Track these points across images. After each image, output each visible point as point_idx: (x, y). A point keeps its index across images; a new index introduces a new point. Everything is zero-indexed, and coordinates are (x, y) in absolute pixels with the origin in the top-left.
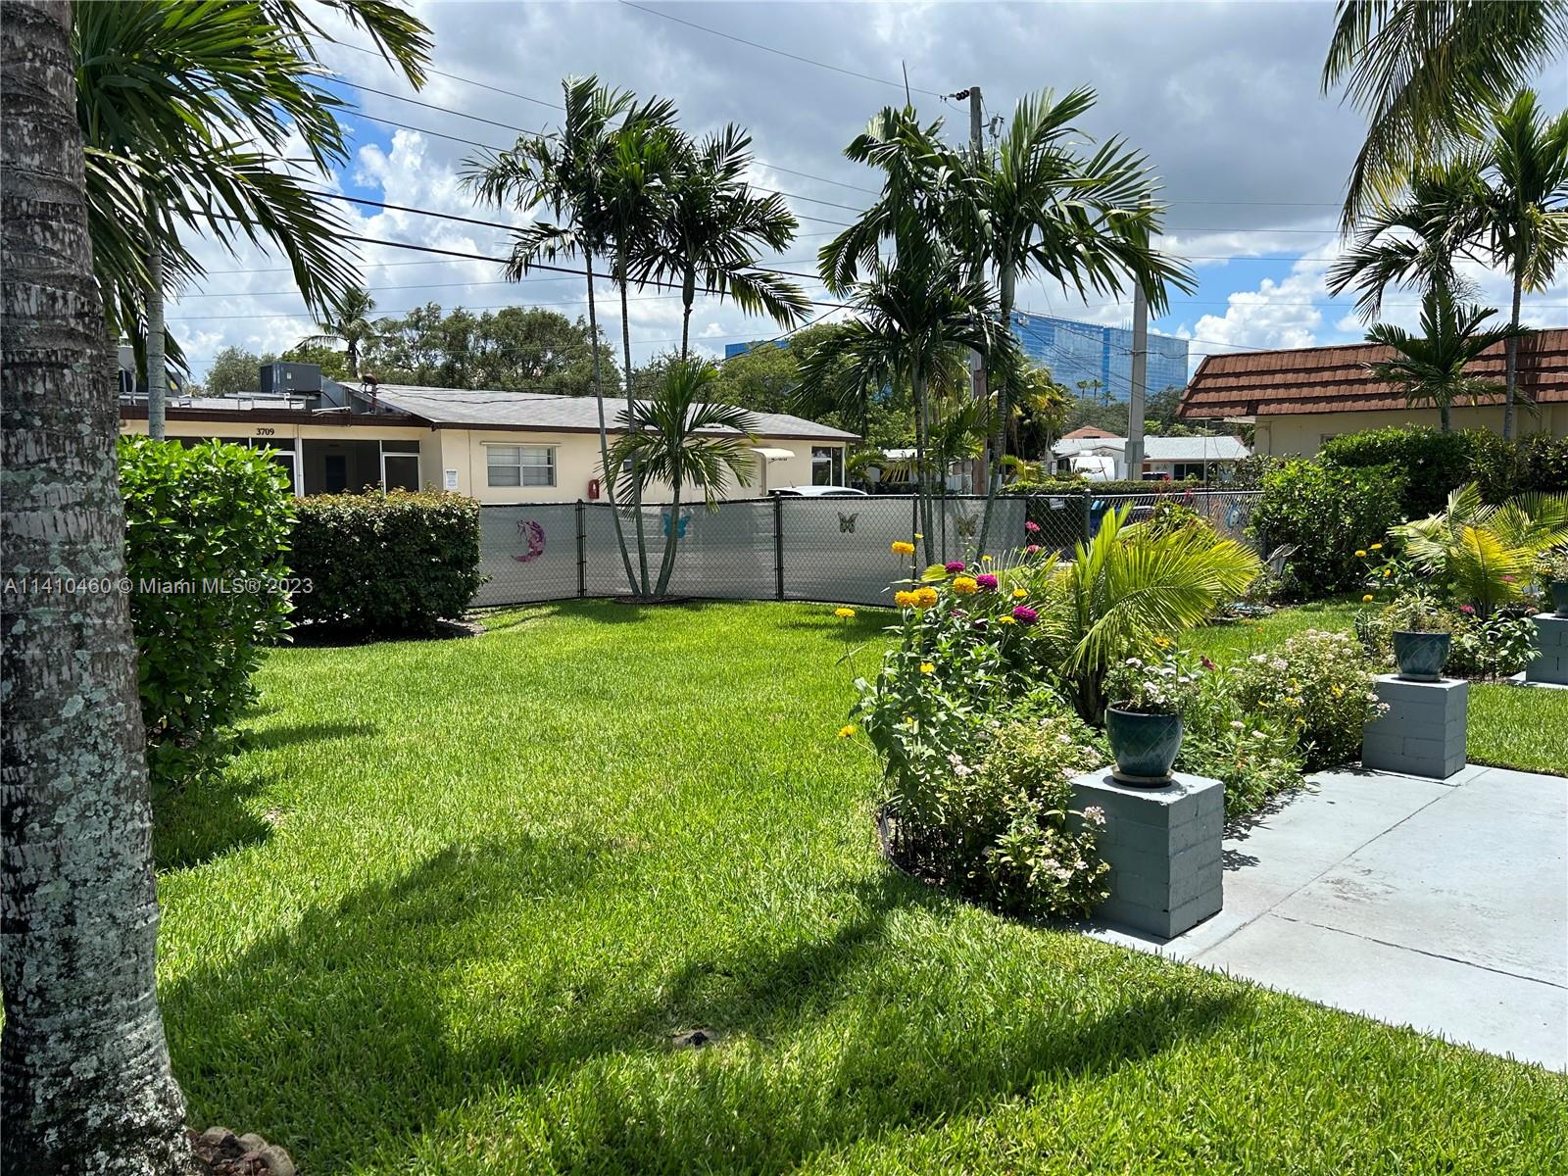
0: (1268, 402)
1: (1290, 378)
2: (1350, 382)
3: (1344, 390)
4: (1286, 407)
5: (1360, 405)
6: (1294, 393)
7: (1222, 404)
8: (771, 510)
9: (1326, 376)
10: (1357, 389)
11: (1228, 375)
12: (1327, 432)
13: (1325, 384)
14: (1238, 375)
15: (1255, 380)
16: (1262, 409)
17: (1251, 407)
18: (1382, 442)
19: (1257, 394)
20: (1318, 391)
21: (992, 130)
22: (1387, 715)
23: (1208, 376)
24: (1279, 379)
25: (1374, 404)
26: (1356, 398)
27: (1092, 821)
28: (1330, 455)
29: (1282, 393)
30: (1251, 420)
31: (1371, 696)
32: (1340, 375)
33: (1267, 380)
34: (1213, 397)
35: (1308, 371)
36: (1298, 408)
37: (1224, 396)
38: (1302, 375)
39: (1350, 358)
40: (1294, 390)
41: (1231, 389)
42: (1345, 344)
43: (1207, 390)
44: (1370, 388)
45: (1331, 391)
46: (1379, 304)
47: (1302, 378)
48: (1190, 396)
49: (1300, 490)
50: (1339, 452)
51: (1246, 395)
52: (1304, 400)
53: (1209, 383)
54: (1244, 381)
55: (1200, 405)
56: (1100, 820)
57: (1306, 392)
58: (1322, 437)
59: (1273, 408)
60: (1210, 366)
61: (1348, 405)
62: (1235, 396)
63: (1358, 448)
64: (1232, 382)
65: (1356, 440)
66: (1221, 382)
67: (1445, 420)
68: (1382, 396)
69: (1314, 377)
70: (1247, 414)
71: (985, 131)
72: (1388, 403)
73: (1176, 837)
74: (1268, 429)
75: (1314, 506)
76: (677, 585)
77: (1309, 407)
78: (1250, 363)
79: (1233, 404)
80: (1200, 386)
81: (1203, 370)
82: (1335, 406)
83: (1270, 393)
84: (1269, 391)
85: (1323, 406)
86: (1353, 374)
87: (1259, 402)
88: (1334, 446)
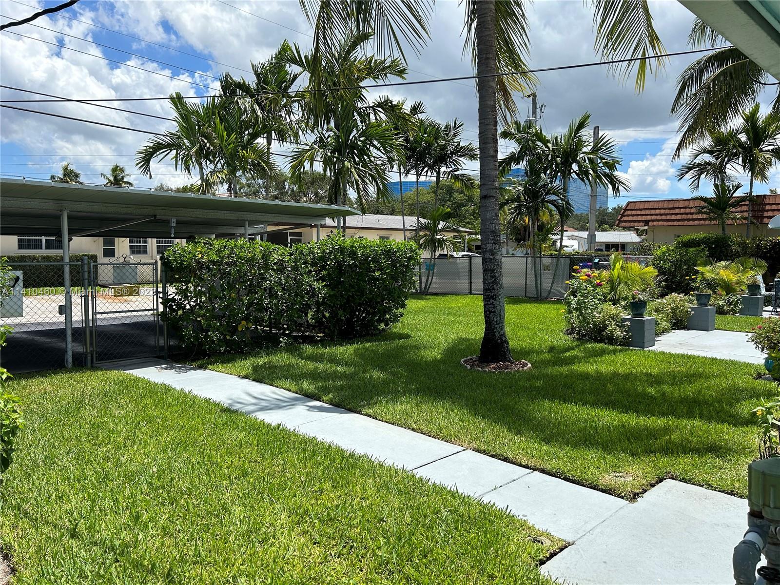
0: (653, 221)
1: (662, 211)
2: (687, 214)
3: (684, 217)
4: (660, 223)
5: (691, 223)
6: (664, 217)
7: (634, 221)
8: (467, 261)
9: (677, 211)
10: (690, 217)
11: (637, 210)
12: (678, 234)
13: (676, 214)
14: (641, 210)
15: (648, 212)
16: (651, 224)
17: (646, 223)
18: (699, 238)
19: (649, 218)
20: (673, 217)
21: (541, 110)
22: (693, 314)
23: (628, 210)
24: (657, 212)
25: (696, 222)
26: (689, 220)
27: (627, 325)
28: (678, 243)
29: (659, 217)
30: (646, 228)
31: (689, 310)
32: (682, 211)
33: (653, 212)
34: (630, 218)
35: (670, 209)
36: (665, 223)
37: (635, 218)
38: (667, 210)
39: (686, 204)
40: (663, 216)
41: (638, 215)
42: (685, 198)
43: (628, 216)
44: (695, 216)
45: (679, 217)
46: (698, 185)
47: (667, 211)
48: (621, 218)
49: (667, 256)
50: (682, 242)
51: (644, 218)
52: (668, 221)
53: (629, 213)
54: (643, 212)
55: (625, 221)
56: (629, 324)
57: (668, 217)
58: (675, 235)
59: (655, 223)
60: (629, 206)
61: (686, 223)
62: (639, 218)
63: (689, 240)
64: (639, 212)
65: (689, 237)
66: (634, 212)
67: (723, 230)
68: (699, 220)
69: (672, 211)
70: (645, 226)
71: (538, 110)
72: (702, 222)
73: (646, 327)
74: (653, 231)
75: (672, 262)
76: (434, 288)
77: (670, 223)
78: (646, 205)
79: (639, 221)
80: (625, 214)
81: (627, 207)
82: (680, 223)
83: (654, 217)
84: (654, 216)
85: (675, 223)
86: (688, 211)
87: (649, 221)
88: (680, 239)
